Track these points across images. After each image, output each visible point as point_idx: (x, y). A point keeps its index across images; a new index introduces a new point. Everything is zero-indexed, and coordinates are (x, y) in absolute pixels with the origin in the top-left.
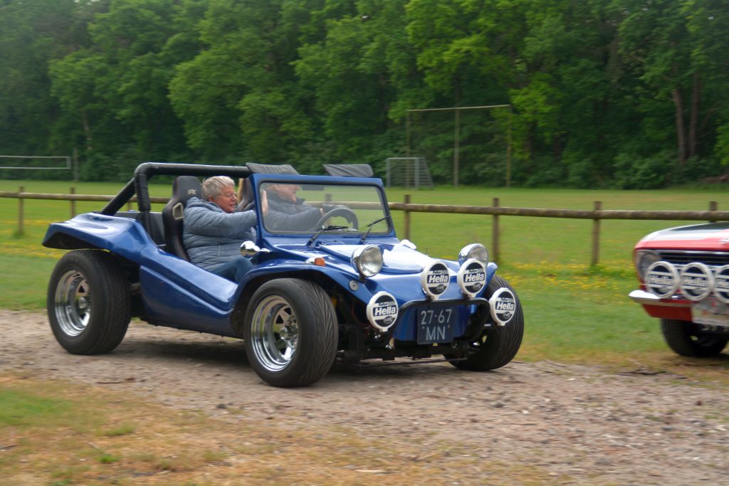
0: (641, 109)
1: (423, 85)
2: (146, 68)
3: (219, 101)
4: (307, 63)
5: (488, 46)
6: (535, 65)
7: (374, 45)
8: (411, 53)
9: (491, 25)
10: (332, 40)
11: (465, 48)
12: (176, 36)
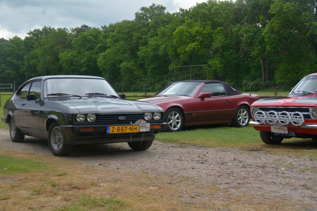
0: (251, 65)
1: (179, 59)
2: (90, 55)
3: (114, 65)
4: (142, 52)
5: (200, 46)
6: (216, 52)
7: (163, 46)
8: (175, 48)
9: (201, 39)
10: (150, 44)
11: (193, 46)
12: (99, 44)
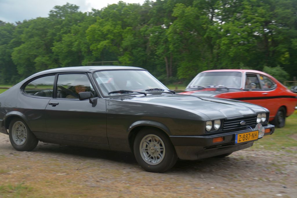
0: (156, 63)
1: (92, 55)
2: (4, 49)
3: (28, 60)
4: (56, 48)
5: (112, 43)
6: (126, 49)
7: (77, 43)
8: (88, 46)
9: (112, 37)
10: (64, 40)
11: (105, 44)
12: (14, 39)
